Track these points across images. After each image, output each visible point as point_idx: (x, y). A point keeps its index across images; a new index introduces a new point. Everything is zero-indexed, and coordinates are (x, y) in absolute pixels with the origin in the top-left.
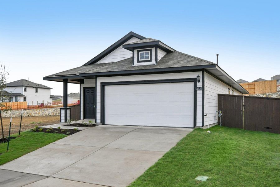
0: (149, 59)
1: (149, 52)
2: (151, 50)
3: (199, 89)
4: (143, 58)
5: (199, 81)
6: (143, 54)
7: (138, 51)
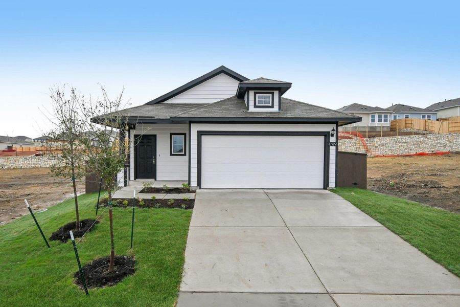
0: (270, 105)
1: (271, 95)
2: (273, 94)
3: (333, 144)
4: (262, 102)
5: (332, 135)
6: (262, 98)
7: (255, 93)
